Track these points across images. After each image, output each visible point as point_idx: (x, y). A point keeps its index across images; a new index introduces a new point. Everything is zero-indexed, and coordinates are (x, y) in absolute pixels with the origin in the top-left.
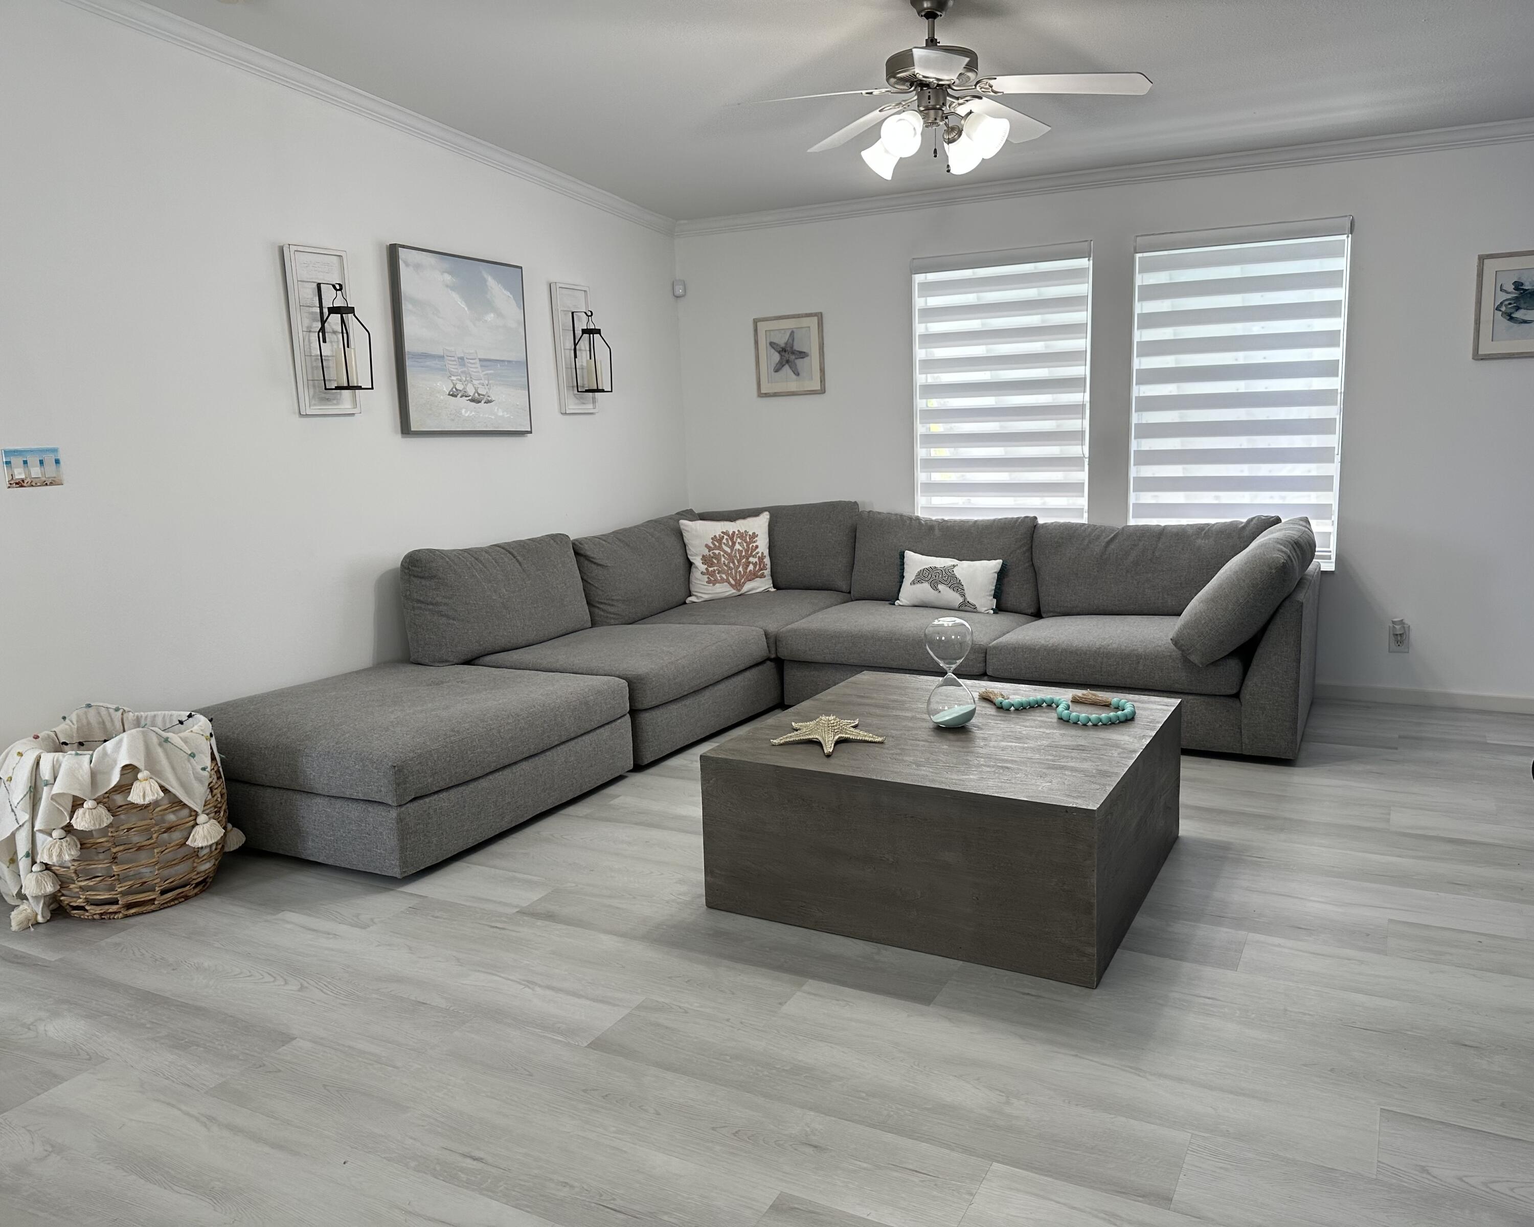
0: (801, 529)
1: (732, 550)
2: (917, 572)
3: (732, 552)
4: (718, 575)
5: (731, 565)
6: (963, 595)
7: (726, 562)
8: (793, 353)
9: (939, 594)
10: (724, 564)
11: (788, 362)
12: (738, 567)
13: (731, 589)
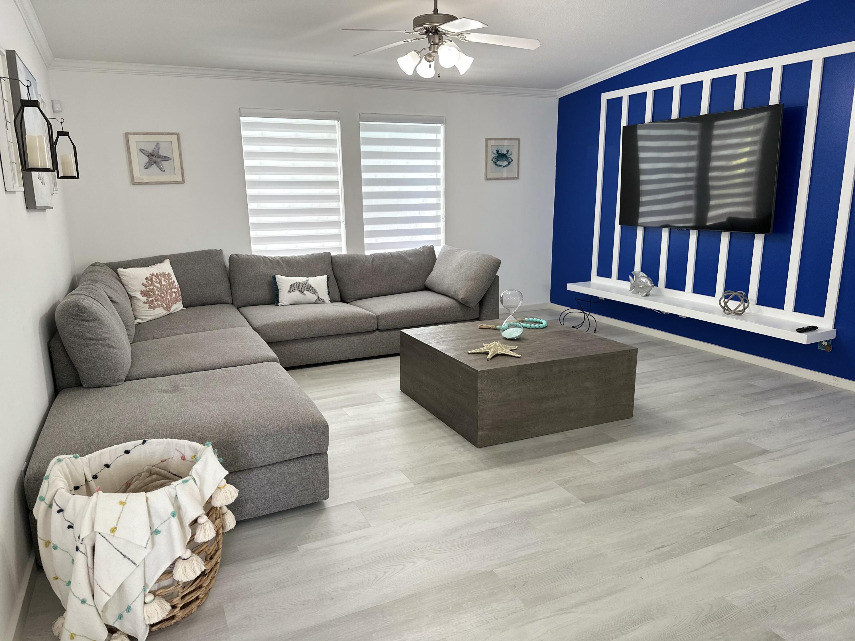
0: (193, 269)
1: (161, 285)
2: (290, 286)
3: (161, 287)
4: (156, 303)
5: (163, 295)
6: (317, 295)
7: (159, 293)
8: (159, 157)
9: (305, 296)
10: (158, 295)
11: (155, 162)
12: (167, 295)
13: (164, 310)
